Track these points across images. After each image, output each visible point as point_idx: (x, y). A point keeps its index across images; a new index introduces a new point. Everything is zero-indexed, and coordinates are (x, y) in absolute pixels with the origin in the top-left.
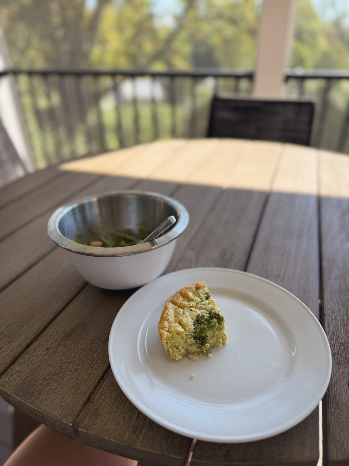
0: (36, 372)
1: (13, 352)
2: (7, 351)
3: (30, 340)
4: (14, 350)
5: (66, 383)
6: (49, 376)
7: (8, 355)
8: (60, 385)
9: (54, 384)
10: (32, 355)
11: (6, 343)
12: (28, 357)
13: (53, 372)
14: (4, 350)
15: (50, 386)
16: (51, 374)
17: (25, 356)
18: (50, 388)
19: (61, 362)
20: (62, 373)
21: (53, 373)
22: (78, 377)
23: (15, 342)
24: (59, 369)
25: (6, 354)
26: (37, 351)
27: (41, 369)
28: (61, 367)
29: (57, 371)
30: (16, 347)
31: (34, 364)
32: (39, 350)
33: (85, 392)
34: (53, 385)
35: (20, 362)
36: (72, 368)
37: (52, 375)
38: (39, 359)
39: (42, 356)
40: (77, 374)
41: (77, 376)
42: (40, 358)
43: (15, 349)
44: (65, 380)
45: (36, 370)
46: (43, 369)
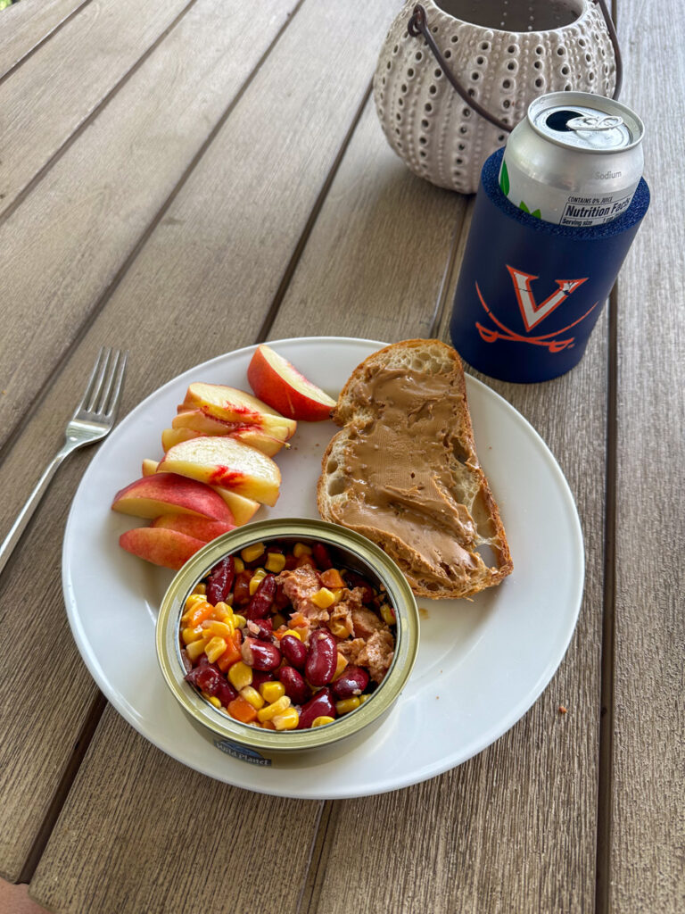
0: (132, 841)
1: (41, 774)
2: (24, 771)
3: (80, 724)
4: (43, 769)
5: (224, 870)
6: (171, 852)
7: (32, 790)
8: (210, 878)
9: (191, 875)
10: (103, 782)
11: (12, 744)
12: (92, 788)
13: (177, 834)
14: (16, 772)
15: (182, 886)
16: (174, 843)
17: (84, 788)
18: (185, 894)
19: (192, 797)
20: (205, 837)
21: (178, 841)
22: (250, 843)
23: (39, 738)
24: (193, 821)
25: (25, 782)
26: (111, 764)
27: (141, 830)
28: (194, 815)
29: (189, 831)
30: (47, 755)
31: (118, 812)
32: (116, 759)
33: (283, 893)
34: (190, 879)
35: (74, 810)
36: (226, 813)
37: (177, 845)
38: (127, 795)
39: (132, 780)
40: (247, 832)
41: (247, 842)
42: (129, 787)
43: (46, 763)
44: (217, 859)
45: (129, 833)
46: (147, 830)
